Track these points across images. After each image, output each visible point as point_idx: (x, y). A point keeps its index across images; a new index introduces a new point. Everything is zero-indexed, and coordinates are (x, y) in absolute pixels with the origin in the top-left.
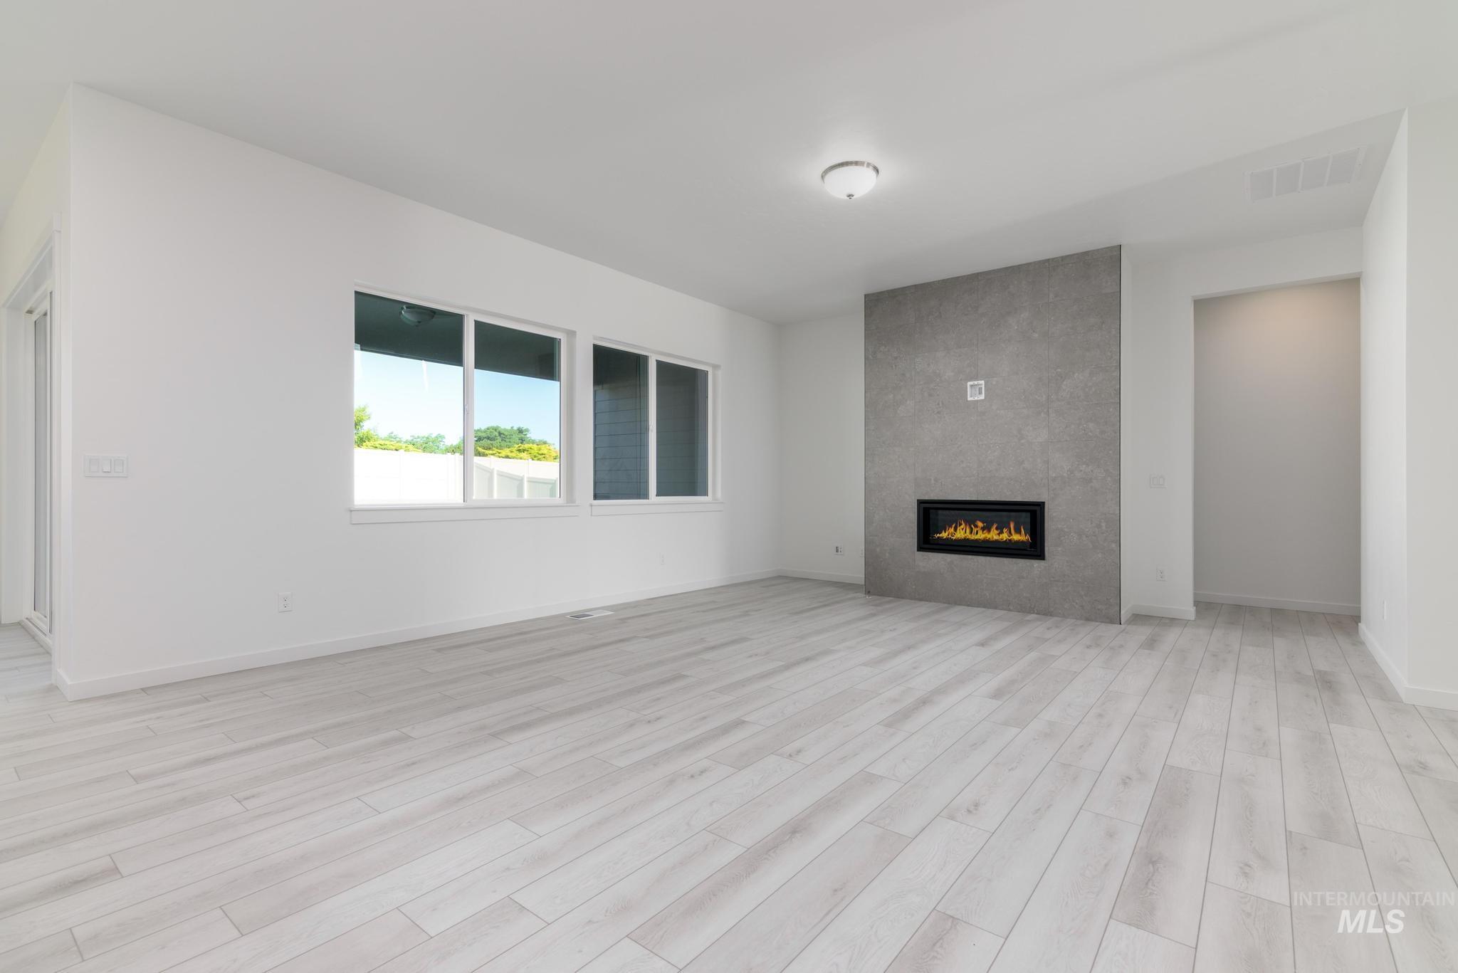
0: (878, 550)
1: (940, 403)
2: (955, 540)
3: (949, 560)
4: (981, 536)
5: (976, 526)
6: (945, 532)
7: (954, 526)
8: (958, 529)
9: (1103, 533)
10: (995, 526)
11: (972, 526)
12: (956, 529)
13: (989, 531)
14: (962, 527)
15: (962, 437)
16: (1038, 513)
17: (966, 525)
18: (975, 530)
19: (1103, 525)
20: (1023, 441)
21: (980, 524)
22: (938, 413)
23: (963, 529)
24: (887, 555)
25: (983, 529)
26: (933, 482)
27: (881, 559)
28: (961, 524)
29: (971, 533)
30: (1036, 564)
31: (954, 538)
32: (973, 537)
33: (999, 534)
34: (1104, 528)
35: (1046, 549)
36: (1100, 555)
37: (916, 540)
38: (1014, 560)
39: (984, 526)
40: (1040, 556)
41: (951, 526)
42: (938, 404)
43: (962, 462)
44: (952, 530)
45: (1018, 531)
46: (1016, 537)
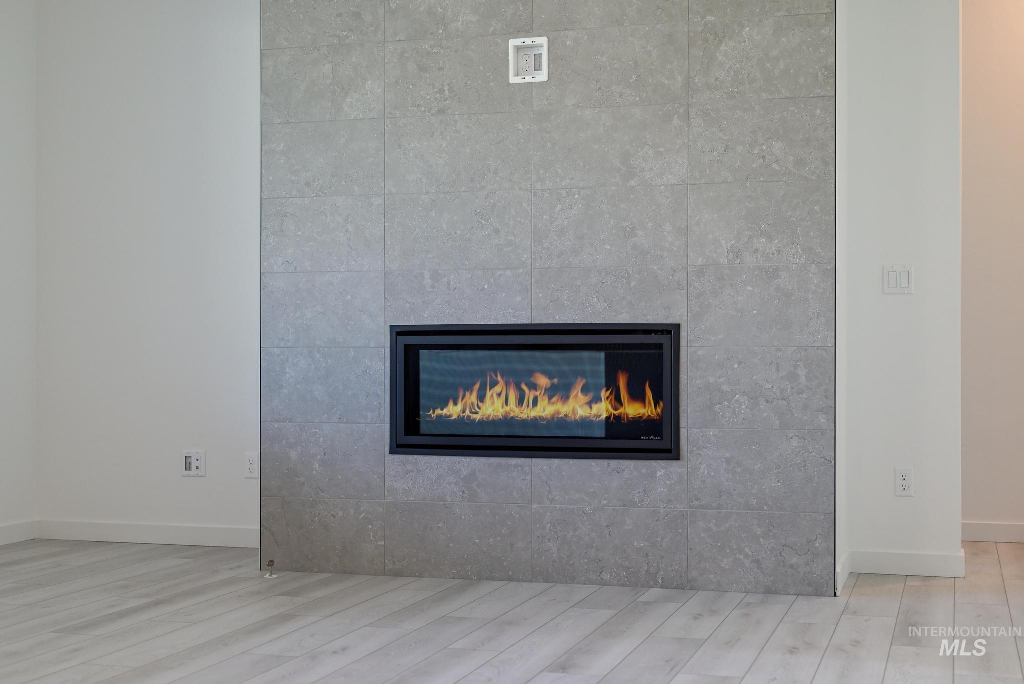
0: (293, 454)
1: (446, 88)
2: (482, 423)
3: (465, 472)
4: (546, 409)
5: (534, 386)
6: (456, 404)
7: (477, 386)
8: (489, 394)
9: (801, 392)
10: (580, 384)
11: (524, 387)
12: (482, 398)
13: (565, 398)
14: (498, 389)
15: (496, 173)
16: (666, 351)
17: (507, 384)
18: (530, 395)
19: (802, 372)
20: (633, 183)
21: (543, 381)
22: (441, 111)
23: (499, 395)
24: (317, 466)
25: (552, 392)
26: (428, 281)
27: (302, 479)
28: (494, 384)
29: (521, 401)
30: (660, 468)
31: (478, 417)
32: (528, 413)
33: (590, 404)
34: (803, 380)
35: (683, 432)
36: (795, 443)
37: (387, 427)
38: (614, 463)
39: (553, 385)
40: (669, 451)
41: (469, 388)
42: (442, 91)
43: (497, 231)
44: (473, 398)
45: (637, 396)
46: (632, 410)
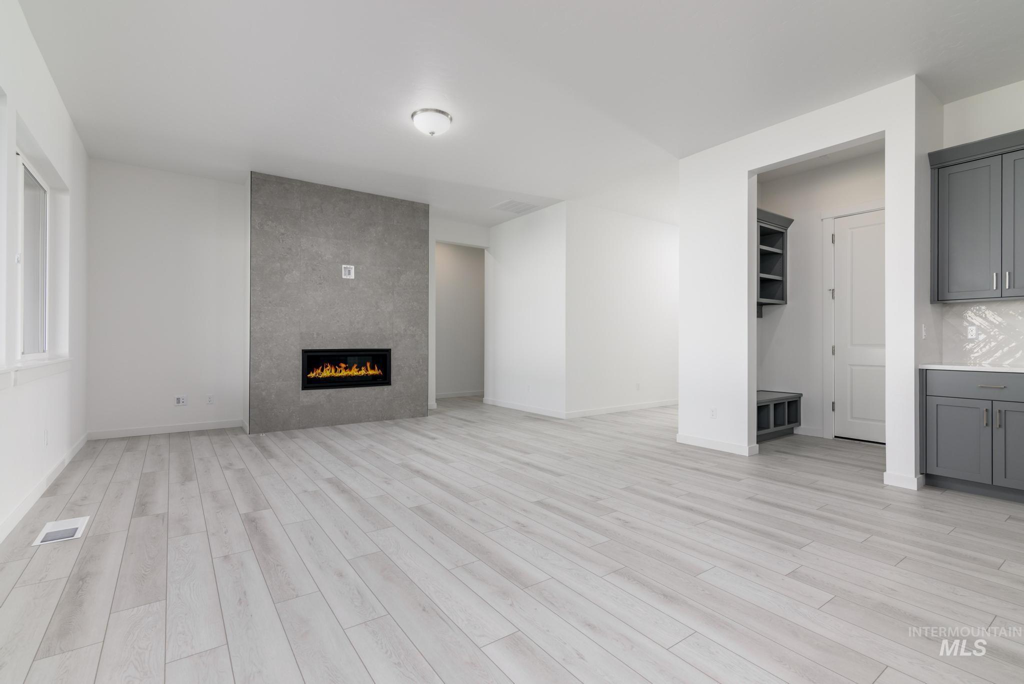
0: (264, 393)
1: (322, 277)
3: (328, 394)
4: (344, 373)
5: (340, 367)
6: (313, 373)
7: (321, 368)
8: (325, 370)
9: (420, 366)
10: (355, 366)
11: (337, 367)
12: (322, 370)
13: (350, 370)
14: (328, 368)
15: (338, 304)
16: (388, 355)
17: (331, 366)
18: (339, 370)
19: (421, 361)
20: (379, 310)
21: (343, 365)
22: (320, 284)
23: (328, 370)
24: (273, 396)
25: (346, 369)
26: (315, 336)
27: (267, 401)
28: (327, 366)
29: (336, 372)
30: (386, 388)
31: (321, 377)
32: (338, 375)
33: (358, 371)
34: (421, 363)
35: (392, 378)
36: (419, 379)
37: (301, 382)
38: (373, 388)
39: (347, 367)
40: (388, 383)
41: (318, 368)
42: (320, 278)
43: (338, 321)
44: (319, 371)
45: (373, 368)
46: (371, 372)
